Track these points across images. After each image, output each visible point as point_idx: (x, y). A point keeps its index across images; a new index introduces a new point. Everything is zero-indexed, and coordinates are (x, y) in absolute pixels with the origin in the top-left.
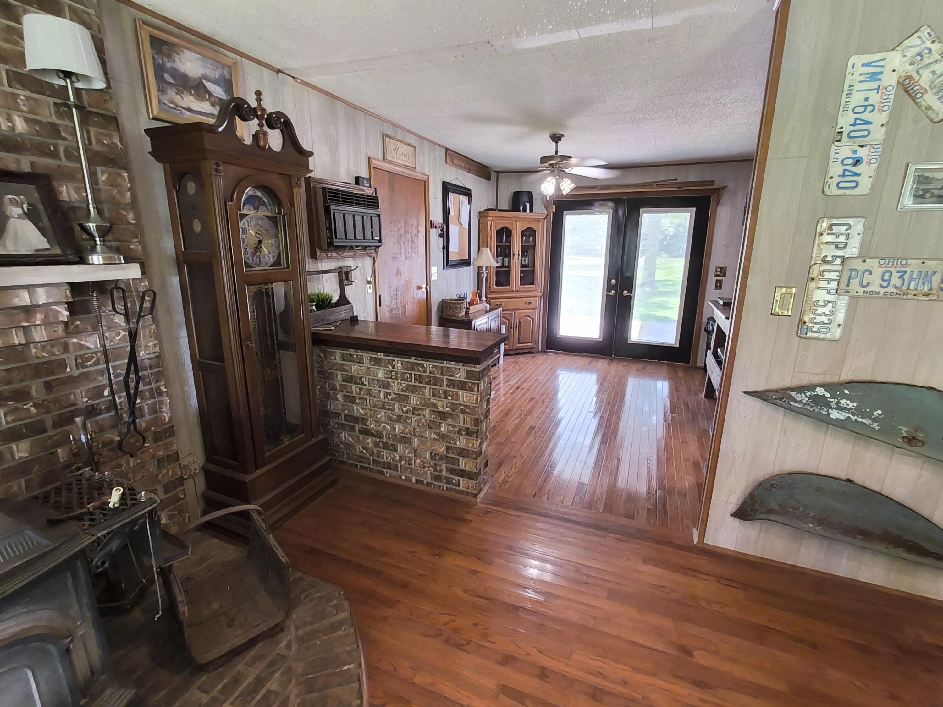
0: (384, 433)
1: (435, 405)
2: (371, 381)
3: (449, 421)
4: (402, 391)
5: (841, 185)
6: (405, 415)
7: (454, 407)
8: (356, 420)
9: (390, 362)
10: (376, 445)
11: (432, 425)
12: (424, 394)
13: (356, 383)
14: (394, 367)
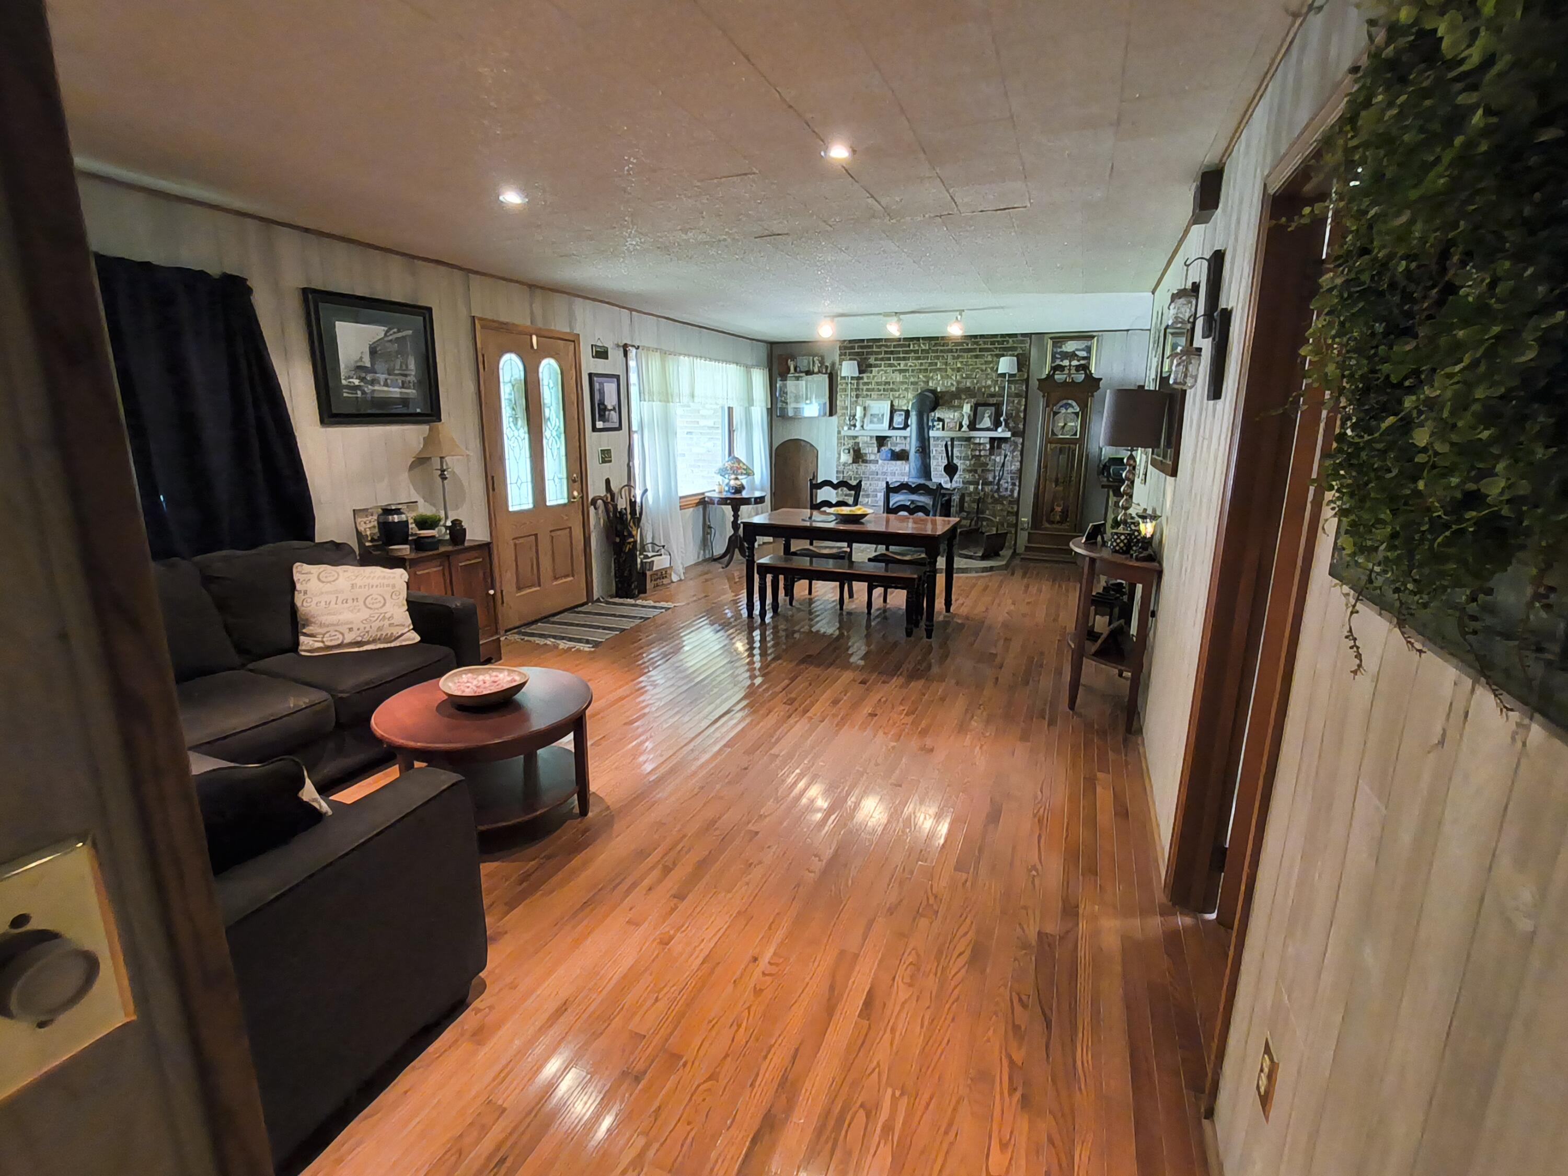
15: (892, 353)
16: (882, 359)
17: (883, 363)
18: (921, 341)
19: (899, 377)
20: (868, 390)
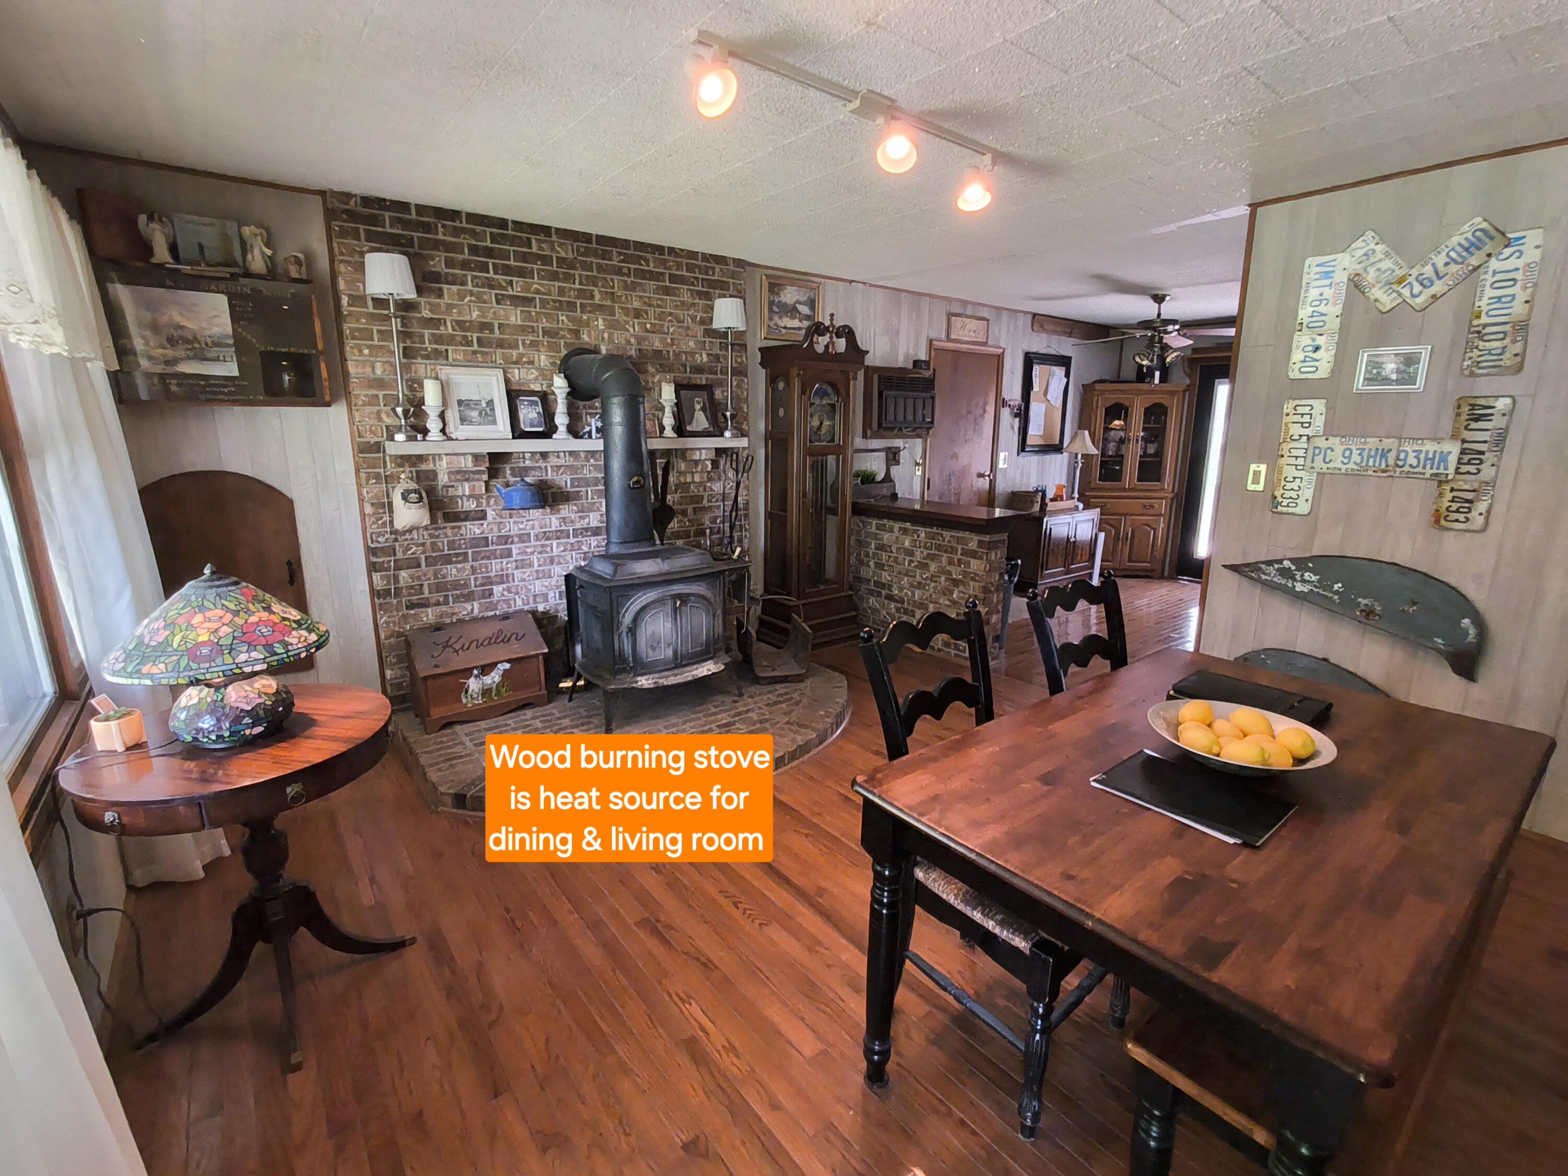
0: (906, 599)
1: (949, 573)
2: (898, 549)
3: (961, 588)
4: (924, 558)
5: (1303, 370)
6: (923, 582)
7: (965, 574)
8: (883, 586)
9: (916, 531)
10: (898, 610)
11: (947, 592)
12: (941, 562)
13: (886, 551)
14: (918, 536)
15: (489, 253)
16: (465, 265)
17: (469, 275)
18: (554, 238)
19: (515, 317)
20: (437, 339)
